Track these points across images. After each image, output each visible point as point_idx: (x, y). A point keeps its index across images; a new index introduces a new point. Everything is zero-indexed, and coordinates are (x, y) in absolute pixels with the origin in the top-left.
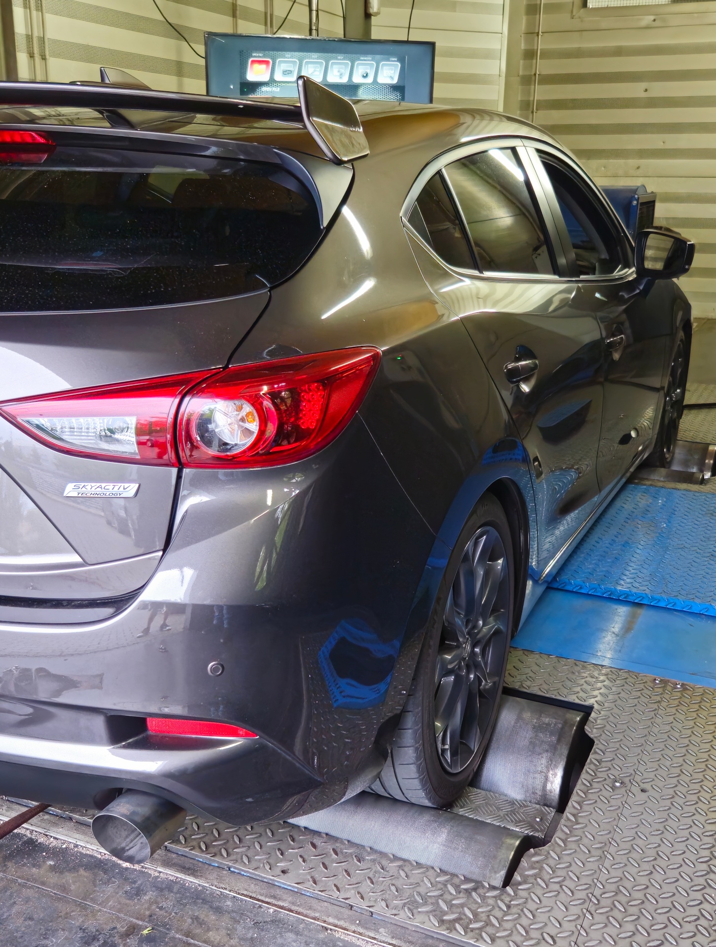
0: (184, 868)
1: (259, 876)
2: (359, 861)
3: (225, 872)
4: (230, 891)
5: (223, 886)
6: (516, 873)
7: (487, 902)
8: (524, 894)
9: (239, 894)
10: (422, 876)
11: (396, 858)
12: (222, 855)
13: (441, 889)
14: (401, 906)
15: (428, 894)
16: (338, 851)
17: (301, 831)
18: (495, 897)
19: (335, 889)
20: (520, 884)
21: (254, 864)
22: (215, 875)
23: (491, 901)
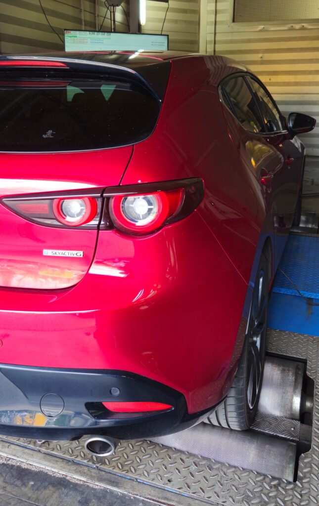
0: (111, 481)
1: (155, 484)
2: (210, 469)
3: (135, 483)
4: (140, 496)
5: (136, 493)
6: (299, 472)
7: (288, 493)
8: (306, 485)
9: (146, 498)
10: (247, 477)
11: (230, 466)
12: (132, 471)
13: (260, 486)
14: (241, 499)
15: (255, 490)
16: (197, 463)
17: (173, 450)
18: (292, 489)
19: (201, 491)
20: (302, 479)
21: (152, 477)
22: (129, 485)
23: (290, 492)
